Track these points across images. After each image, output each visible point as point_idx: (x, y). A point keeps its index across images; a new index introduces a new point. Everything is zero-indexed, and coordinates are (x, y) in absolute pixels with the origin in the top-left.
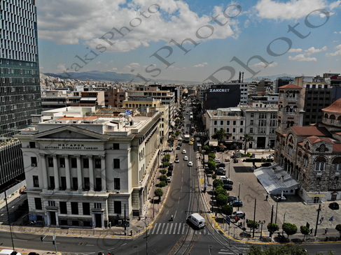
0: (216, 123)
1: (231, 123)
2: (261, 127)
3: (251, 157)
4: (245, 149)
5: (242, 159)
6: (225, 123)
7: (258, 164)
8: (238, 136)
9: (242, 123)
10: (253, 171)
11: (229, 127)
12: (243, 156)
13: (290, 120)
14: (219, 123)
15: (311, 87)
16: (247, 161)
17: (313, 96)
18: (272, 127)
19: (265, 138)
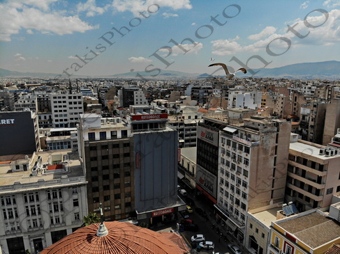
2: (8, 220)
15: (97, 137)
17: (99, 153)
18: (31, 218)
19: (21, 239)
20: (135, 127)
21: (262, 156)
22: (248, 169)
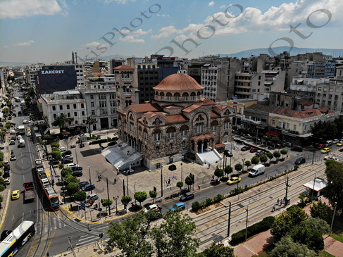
0: (54, 108)
1: (72, 107)
2: (102, 108)
3: (97, 138)
4: (90, 132)
5: (88, 143)
6: (65, 107)
7: (104, 145)
8: (80, 119)
9: (82, 106)
10: (100, 152)
11: (69, 111)
12: (88, 139)
13: (128, 99)
14: (58, 108)
15: (142, 67)
16: (94, 143)
17: (144, 76)
18: (113, 107)
19: (107, 118)
20: (159, 63)
21: (222, 75)
22: (216, 81)
